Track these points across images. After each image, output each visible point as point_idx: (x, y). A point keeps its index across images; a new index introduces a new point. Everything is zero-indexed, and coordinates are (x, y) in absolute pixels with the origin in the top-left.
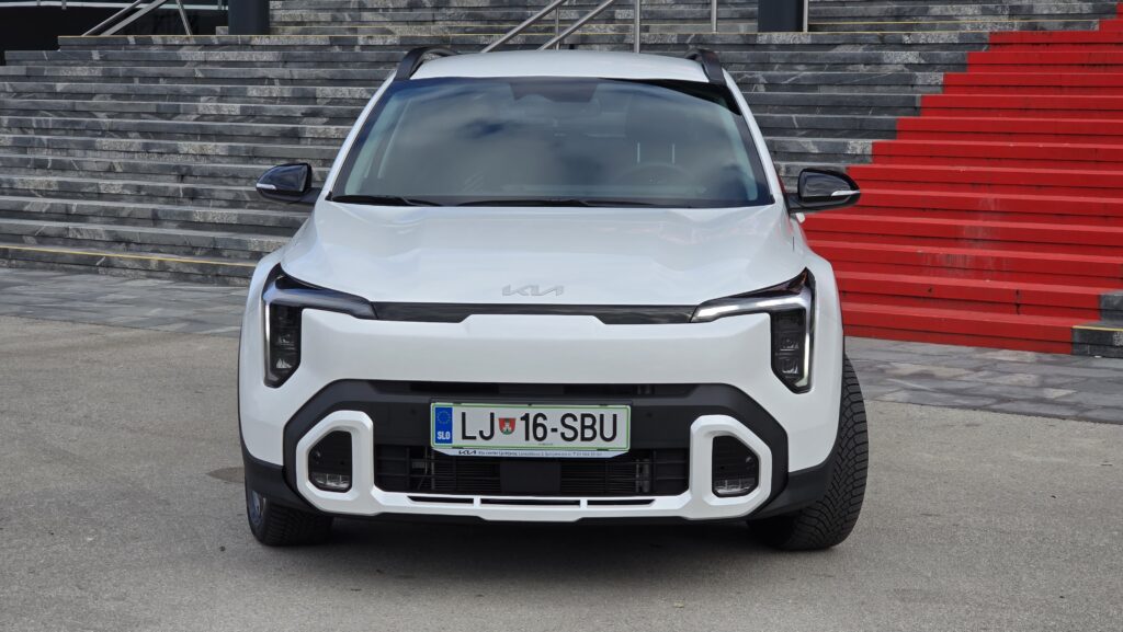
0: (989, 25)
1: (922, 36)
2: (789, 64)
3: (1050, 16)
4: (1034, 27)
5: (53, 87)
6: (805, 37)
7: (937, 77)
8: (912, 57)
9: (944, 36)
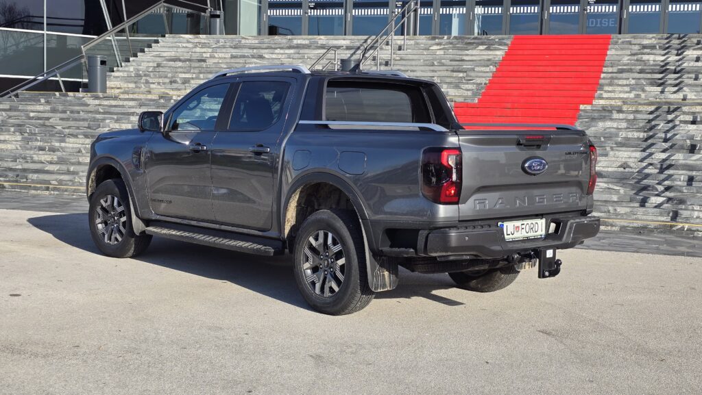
3: (455, 96)
5: (28, 115)
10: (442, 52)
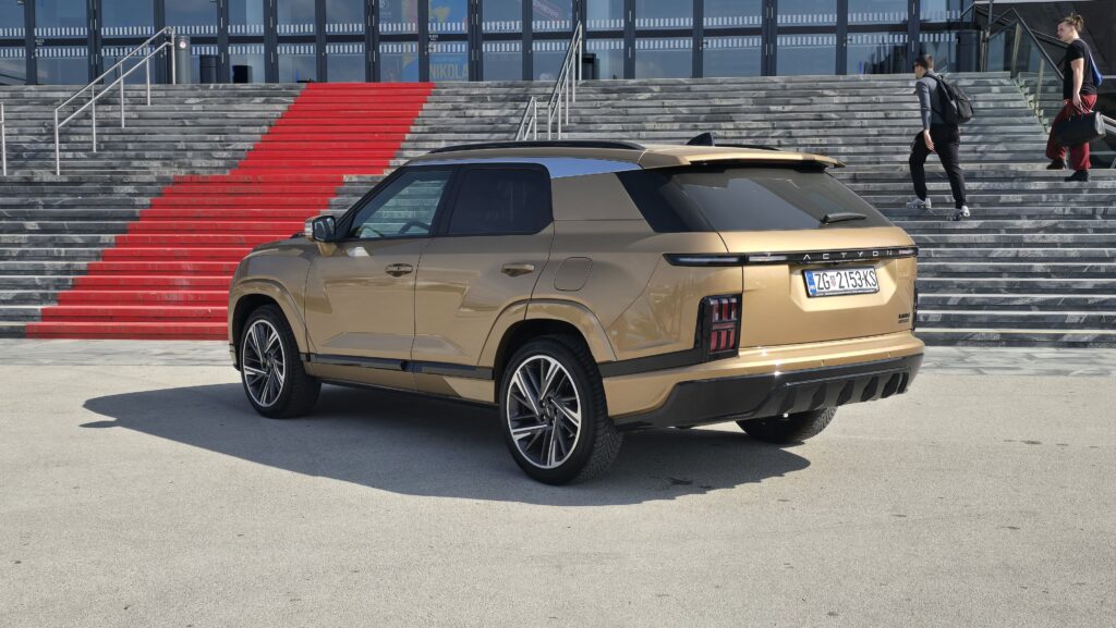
0: (169, 173)
1: (134, 178)
2: (56, 194)
3: (201, 167)
4: (193, 173)
6: (58, 177)
7: (146, 200)
8: (130, 189)
9: (147, 178)
10: (200, 107)
